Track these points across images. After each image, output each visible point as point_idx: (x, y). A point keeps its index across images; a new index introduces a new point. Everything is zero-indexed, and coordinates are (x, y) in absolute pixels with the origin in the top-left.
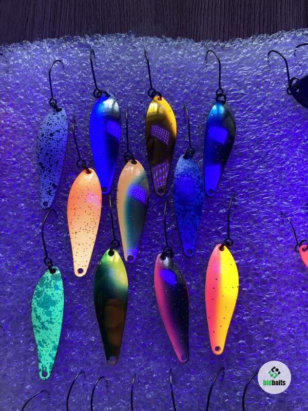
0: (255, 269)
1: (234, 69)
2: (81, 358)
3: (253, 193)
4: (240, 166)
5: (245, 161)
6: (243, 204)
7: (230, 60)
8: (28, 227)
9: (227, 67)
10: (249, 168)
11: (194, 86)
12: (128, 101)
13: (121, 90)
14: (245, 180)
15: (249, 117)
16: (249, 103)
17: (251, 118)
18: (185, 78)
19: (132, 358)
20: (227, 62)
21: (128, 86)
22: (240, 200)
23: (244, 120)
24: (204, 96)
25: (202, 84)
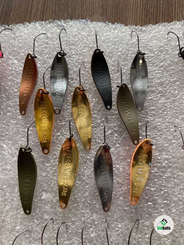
0: (158, 159)
1: (147, 42)
2: (51, 210)
3: (158, 114)
4: (150, 98)
5: (153, 95)
6: (152, 120)
7: (145, 37)
8: (23, 130)
9: (144, 41)
10: (156, 99)
11: (124, 50)
12: (85, 58)
13: (81, 51)
14: (153, 106)
15: (156, 70)
16: (156, 61)
17: (157, 70)
18: (119, 46)
19: (83, 211)
20: (143, 38)
21: (85, 50)
22: (150, 118)
23: (153, 71)
24: (129, 57)
25: (128, 50)
